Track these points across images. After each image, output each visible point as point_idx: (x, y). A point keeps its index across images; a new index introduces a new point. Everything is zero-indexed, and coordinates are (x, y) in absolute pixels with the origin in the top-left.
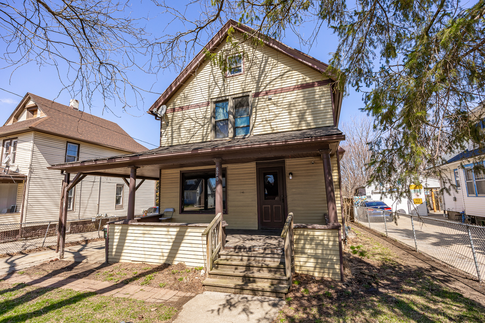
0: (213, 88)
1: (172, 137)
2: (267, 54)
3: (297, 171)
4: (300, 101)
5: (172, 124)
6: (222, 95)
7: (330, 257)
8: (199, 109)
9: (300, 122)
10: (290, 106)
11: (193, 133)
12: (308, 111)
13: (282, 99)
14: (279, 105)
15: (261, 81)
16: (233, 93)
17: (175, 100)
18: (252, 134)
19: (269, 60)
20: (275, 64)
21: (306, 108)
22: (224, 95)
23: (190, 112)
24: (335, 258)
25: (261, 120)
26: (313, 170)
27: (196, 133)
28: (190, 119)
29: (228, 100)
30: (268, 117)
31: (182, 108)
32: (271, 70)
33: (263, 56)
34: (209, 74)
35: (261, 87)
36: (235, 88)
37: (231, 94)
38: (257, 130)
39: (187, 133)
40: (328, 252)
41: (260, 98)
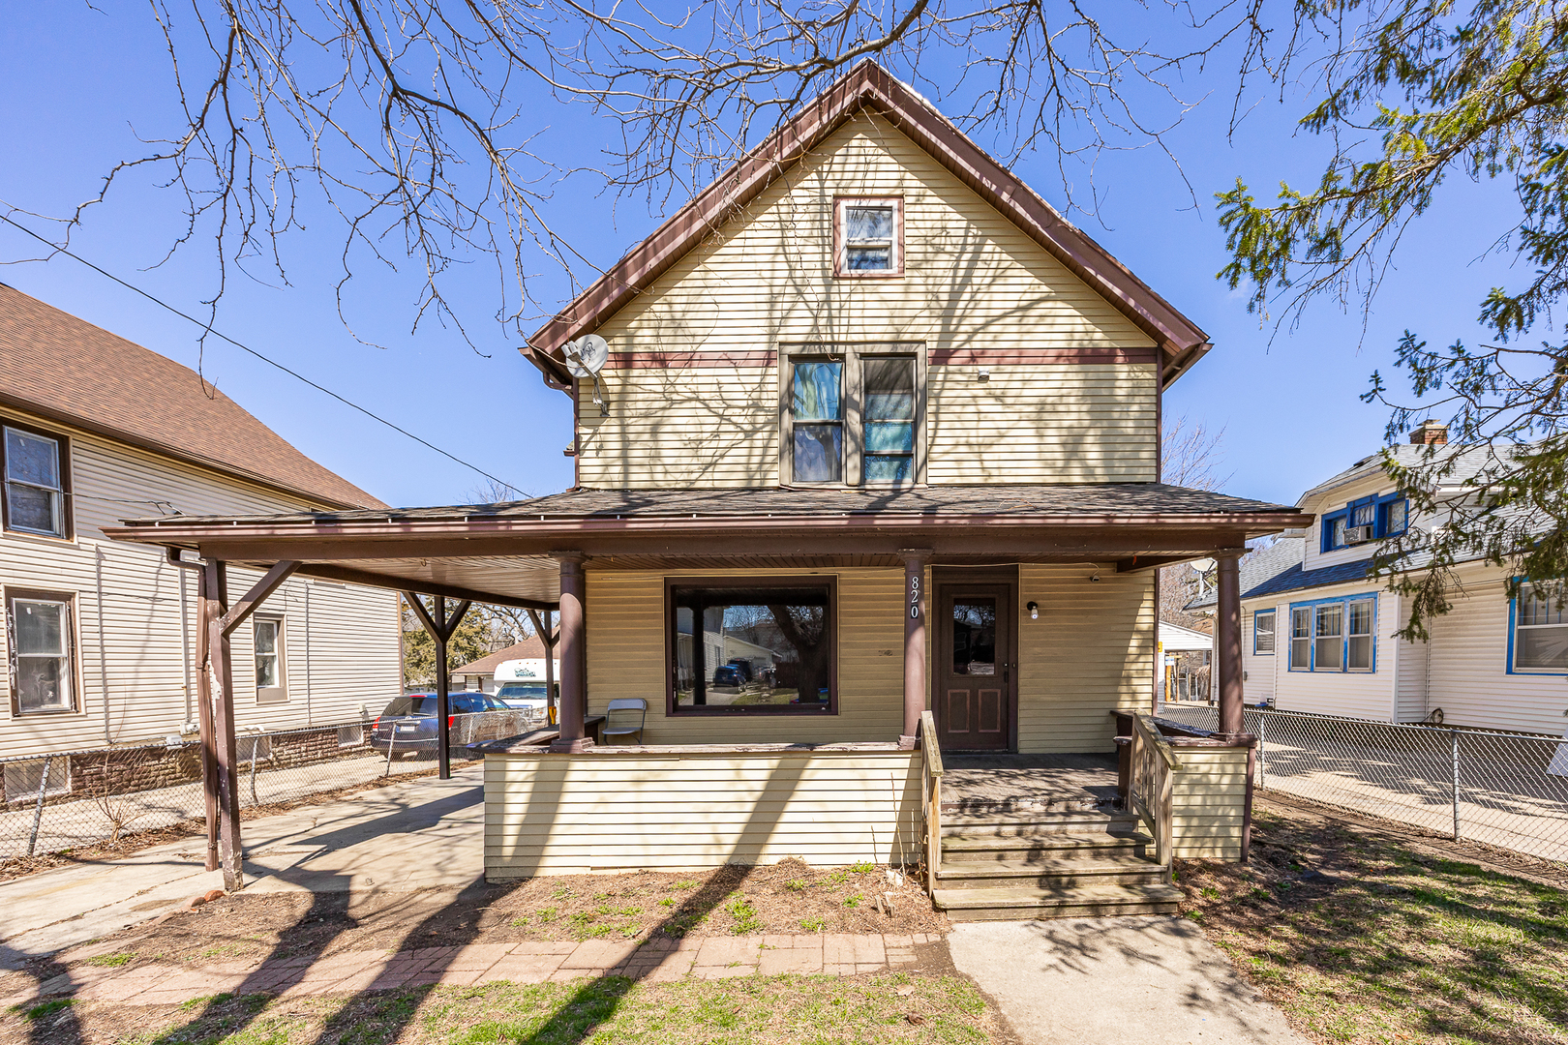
0: (787, 306)
1: (624, 457)
2: (981, 224)
3: (1049, 598)
4: (1072, 400)
5: (621, 410)
6: (824, 338)
7: (1220, 813)
8: (732, 371)
9: (1068, 460)
10: (1043, 409)
11: (710, 452)
12: (1092, 432)
13: (1019, 385)
14: (1009, 401)
15: (958, 313)
16: (861, 338)
17: (634, 324)
18: (921, 479)
19: (987, 248)
20: (1004, 265)
21: (1086, 423)
22: (829, 339)
23: (702, 379)
24: (1233, 813)
25: (952, 441)
26: (1092, 597)
27: (722, 456)
28: (699, 405)
29: (842, 357)
30: (973, 433)
31: (660, 360)
32: (990, 285)
33: (967, 228)
34: (772, 250)
35: (955, 332)
36: (867, 321)
37: (855, 338)
38: (940, 472)
39: (684, 453)
40: (1218, 800)
41: (950, 368)
